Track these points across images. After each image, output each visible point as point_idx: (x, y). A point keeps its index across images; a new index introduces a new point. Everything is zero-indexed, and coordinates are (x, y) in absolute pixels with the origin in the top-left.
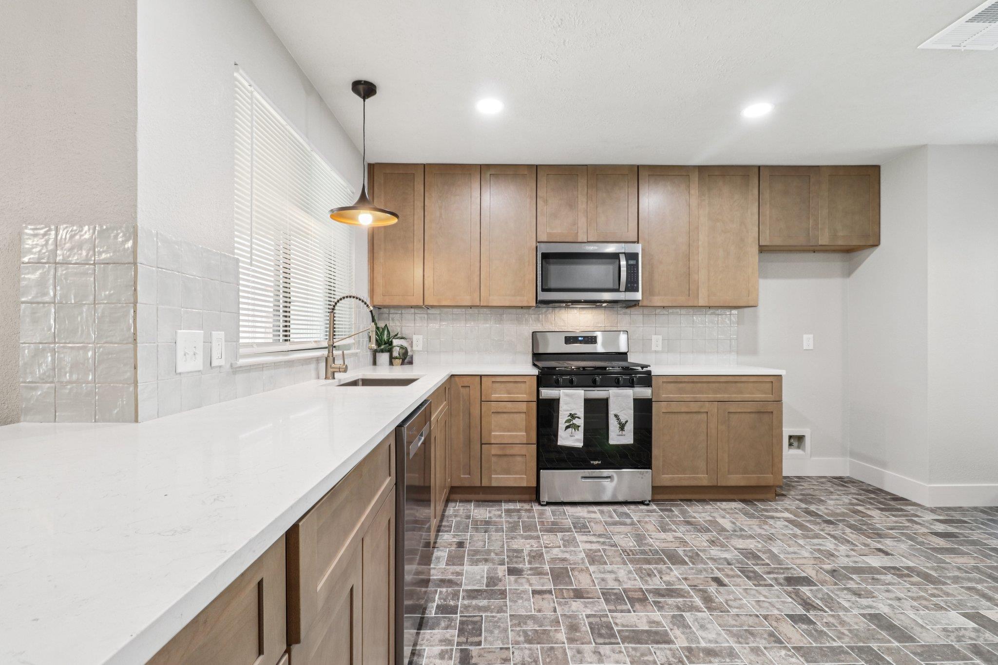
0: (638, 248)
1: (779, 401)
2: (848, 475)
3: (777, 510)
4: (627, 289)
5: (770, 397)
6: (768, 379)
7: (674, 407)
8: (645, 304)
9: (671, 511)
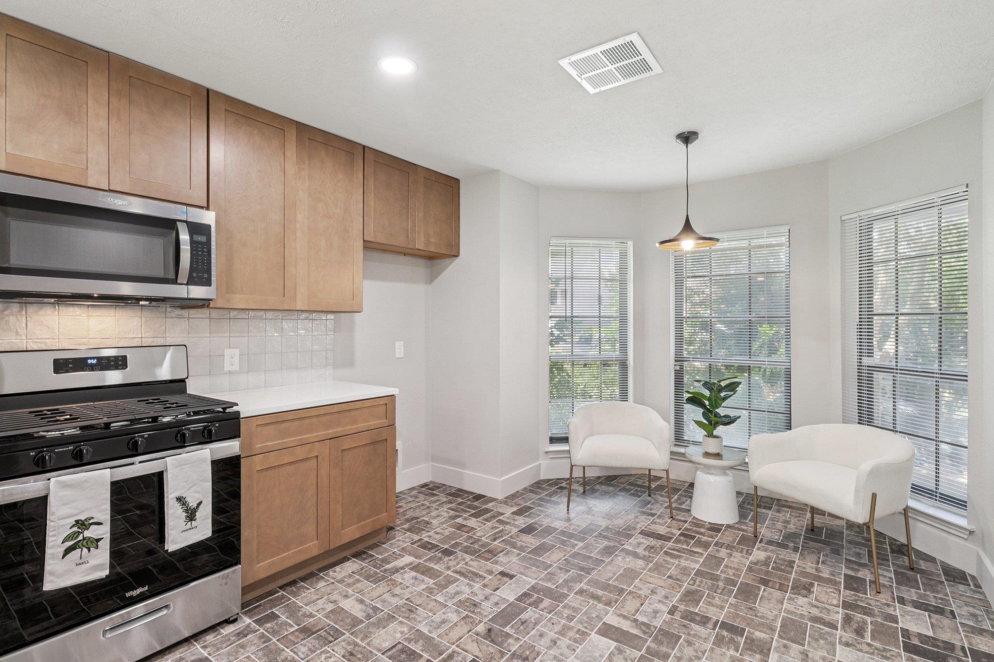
0: (208, 218)
1: (392, 425)
2: (430, 479)
3: (396, 557)
4: (191, 281)
5: (384, 422)
6: (382, 402)
7: (273, 459)
8: (219, 305)
9: (274, 617)
